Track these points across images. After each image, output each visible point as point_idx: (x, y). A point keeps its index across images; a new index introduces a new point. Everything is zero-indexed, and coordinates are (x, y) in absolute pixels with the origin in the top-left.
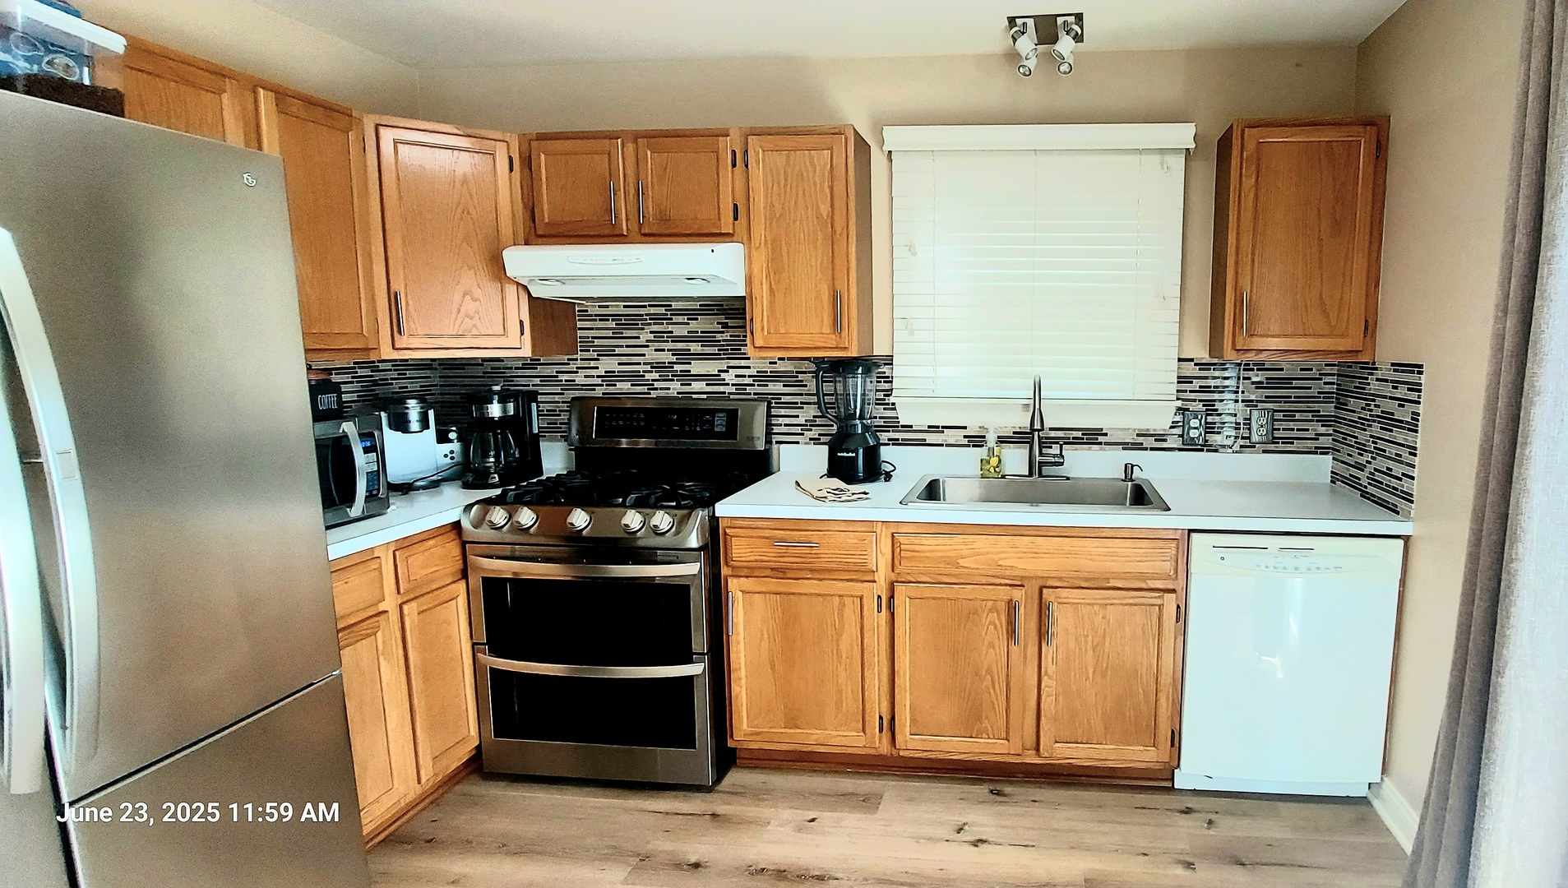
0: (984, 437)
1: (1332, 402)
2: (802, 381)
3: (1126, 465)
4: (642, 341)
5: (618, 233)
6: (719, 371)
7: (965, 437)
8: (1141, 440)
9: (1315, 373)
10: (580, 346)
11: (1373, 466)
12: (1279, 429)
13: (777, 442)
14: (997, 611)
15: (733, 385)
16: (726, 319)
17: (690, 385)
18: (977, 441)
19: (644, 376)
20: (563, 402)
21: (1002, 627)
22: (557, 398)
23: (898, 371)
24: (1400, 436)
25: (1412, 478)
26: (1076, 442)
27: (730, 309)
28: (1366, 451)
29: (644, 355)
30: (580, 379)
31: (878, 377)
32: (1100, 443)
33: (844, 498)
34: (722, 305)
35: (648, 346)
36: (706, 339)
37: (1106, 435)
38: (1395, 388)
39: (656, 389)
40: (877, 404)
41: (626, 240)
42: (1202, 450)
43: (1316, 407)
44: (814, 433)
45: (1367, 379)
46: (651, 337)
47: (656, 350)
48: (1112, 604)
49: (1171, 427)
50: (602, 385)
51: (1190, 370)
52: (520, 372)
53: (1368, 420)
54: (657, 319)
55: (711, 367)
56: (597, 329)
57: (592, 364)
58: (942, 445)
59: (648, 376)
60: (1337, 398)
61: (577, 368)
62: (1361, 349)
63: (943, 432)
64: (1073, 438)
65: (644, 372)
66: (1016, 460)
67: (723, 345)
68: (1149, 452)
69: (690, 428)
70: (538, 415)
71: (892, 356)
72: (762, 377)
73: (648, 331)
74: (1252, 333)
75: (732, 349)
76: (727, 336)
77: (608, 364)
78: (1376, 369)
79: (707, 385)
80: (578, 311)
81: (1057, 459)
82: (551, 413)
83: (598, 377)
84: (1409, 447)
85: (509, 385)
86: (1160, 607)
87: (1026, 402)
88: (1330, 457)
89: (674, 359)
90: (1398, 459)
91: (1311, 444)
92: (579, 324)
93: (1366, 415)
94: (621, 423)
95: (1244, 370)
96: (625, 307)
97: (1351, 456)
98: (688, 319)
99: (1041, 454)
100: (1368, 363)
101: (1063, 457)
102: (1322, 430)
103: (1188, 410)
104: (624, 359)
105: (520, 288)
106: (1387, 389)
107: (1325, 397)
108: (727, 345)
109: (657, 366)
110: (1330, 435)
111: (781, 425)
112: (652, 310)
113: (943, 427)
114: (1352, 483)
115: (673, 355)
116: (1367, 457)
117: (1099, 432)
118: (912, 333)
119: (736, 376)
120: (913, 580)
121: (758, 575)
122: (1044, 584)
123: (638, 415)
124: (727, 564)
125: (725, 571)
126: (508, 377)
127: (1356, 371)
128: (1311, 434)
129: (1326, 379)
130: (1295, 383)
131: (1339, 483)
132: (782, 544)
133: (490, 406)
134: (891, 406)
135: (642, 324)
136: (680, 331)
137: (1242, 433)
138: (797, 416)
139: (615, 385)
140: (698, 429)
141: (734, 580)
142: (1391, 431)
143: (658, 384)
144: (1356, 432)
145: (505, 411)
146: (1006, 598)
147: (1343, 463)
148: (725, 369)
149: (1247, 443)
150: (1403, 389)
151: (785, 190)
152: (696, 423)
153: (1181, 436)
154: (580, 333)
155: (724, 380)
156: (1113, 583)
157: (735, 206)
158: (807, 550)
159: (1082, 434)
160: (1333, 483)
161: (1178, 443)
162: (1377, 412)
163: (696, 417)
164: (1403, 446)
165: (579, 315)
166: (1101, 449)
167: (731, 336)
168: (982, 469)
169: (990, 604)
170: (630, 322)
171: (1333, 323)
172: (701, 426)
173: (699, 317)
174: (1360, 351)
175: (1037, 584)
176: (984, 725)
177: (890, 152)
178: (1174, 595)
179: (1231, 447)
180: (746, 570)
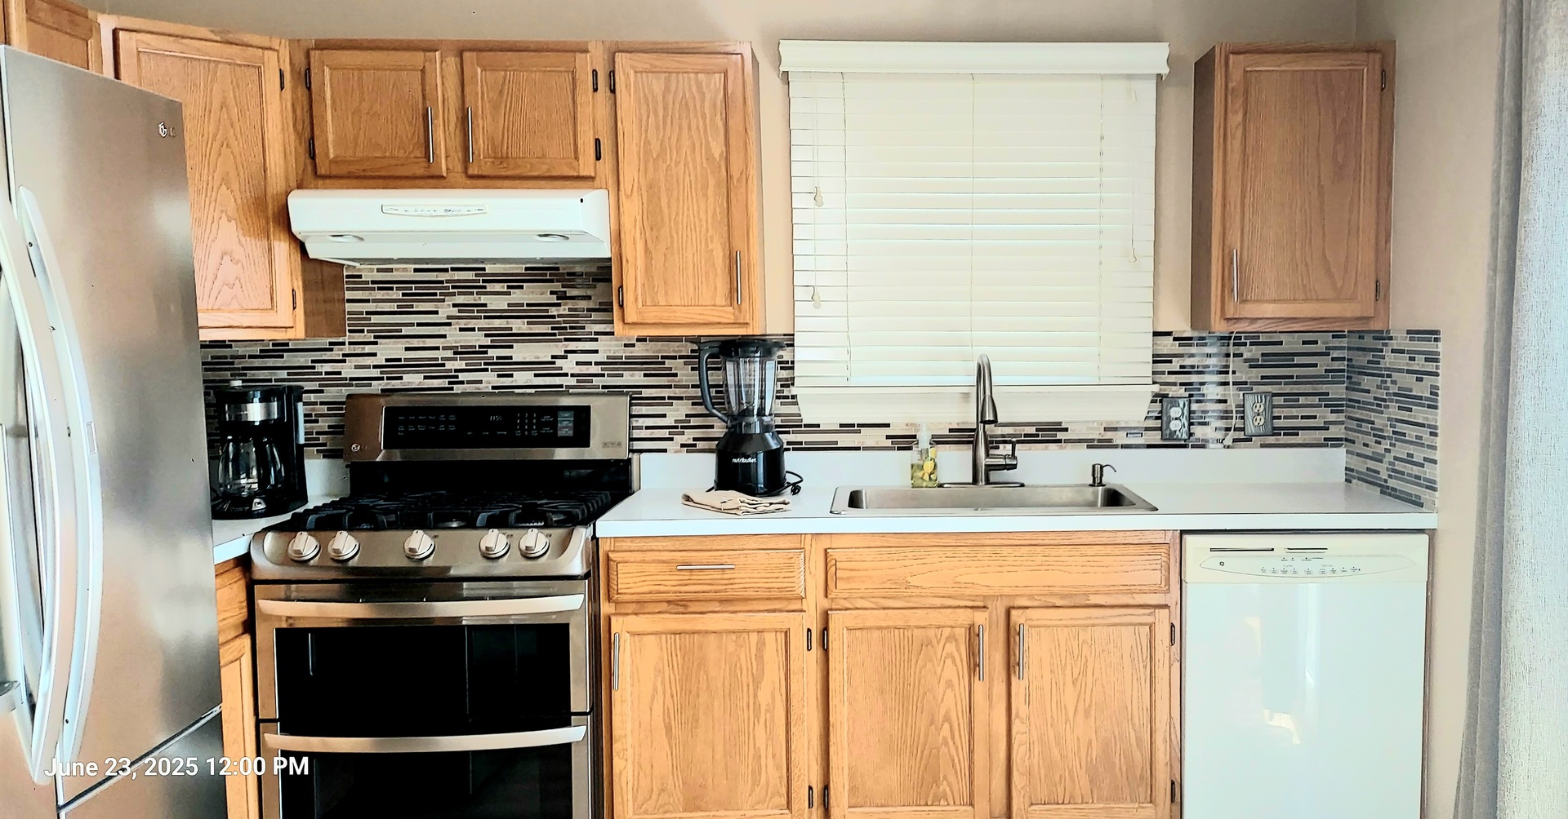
0: (914, 437)
1: (1343, 383)
2: (671, 369)
3: (1094, 466)
4: (441, 317)
5: (433, 173)
6: (553, 357)
7: (888, 437)
8: (1109, 435)
9: (1320, 347)
10: (349, 325)
11: (1392, 454)
12: (1279, 418)
13: (641, 451)
14: (956, 640)
15: (572, 375)
17: (511, 376)
18: (904, 442)
19: (443, 365)
20: (322, 403)
21: (962, 661)
23: (800, 354)
24: (1420, 414)
25: (1435, 462)
26: (1030, 439)
28: (1384, 437)
29: (444, 336)
30: (348, 370)
31: (778, 362)
32: (1059, 441)
34: (558, 269)
35: (449, 324)
36: (534, 312)
37: (1066, 430)
38: (1412, 359)
39: (462, 383)
41: (445, 183)
42: (1186, 446)
43: (1323, 388)
44: (688, 436)
45: (1381, 350)
46: (455, 311)
47: (461, 330)
48: (1093, 626)
49: (1146, 418)
50: (382, 379)
51: (1168, 346)
52: (257, 363)
53: (1384, 400)
54: (463, 287)
55: (542, 352)
56: (375, 301)
57: (368, 349)
58: (858, 449)
59: (449, 365)
60: (1349, 377)
61: (344, 355)
62: (1372, 315)
63: (859, 431)
64: (1026, 435)
65: (443, 359)
66: (955, 464)
67: (558, 322)
68: (1119, 450)
69: (523, 433)
71: (793, 335)
72: (614, 364)
73: (451, 303)
74: (1245, 297)
75: (571, 327)
76: (563, 310)
77: (392, 349)
78: (1391, 338)
79: (536, 375)
80: (348, 277)
81: (1008, 461)
83: (375, 367)
84: (1429, 426)
86: (1151, 626)
87: (965, 390)
88: (1343, 450)
89: (488, 341)
90: (1418, 442)
91: (1320, 436)
92: (348, 295)
93: (1382, 394)
94: (421, 428)
95: (1235, 344)
96: (416, 270)
97: (1366, 445)
98: (509, 287)
99: (988, 455)
100: (1381, 332)
101: (1015, 458)
102: (1333, 417)
103: (1166, 396)
104: (416, 343)
105: (295, 246)
106: (1402, 361)
107: (1334, 376)
108: (565, 322)
109: (463, 351)
110: (1342, 423)
111: (647, 427)
112: (457, 275)
113: (859, 425)
114: (1370, 478)
115: (486, 335)
116: (1386, 444)
117: (1057, 427)
118: (817, 307)
119: (578, 363)
120: (851, 606)
121: (650, 611)
122: (1012, 604)
123: (447, 417)
124: (609, 599)
125: (606, 608)
126: (238, 369)
127: (1368, 341)
128: (1319, 422)
129: (1335, 354)
130: (1297, 360)
131: (1354, 481)
132: (687, 567)
133: (249, 406)
134: (790, 400)
135: (441, 294)
136: (497, 303)
137: (1234, 423)
138: (664, 416)
139: (401, 378)
140: (534, 433)
141: (621, 619)
142: (1410, 410)
143: (462, 377)
144: (1373, 416)
145: (268, 412)
146: (967, 623)
147: (1358, 455)
148: (563, 354)
149: (1241, 435)
150: (1420, 358)
151: (665, 123)
152: (530, 425)
153: (1160, 429)
154: (349, 307)
155: (561, 369)
156: (1094, 600)
157: (597, 142)
158: (717, 575)
159: (1037, 430)
160: (1348, 481)
161: (1155, 437)
162: (1394, 389)
163: (531, 418)
164: (1423, 425)
165: (347, 283)
166: (1061, 448)
167: (570, 310)
168: (913, 477)
169: (947, 631)
170: (423, 291)
171: (1339, 285)
172: (538, 429)
173: (523, 284)
174: (1372, 318)
175: (1003, 605)
176: (942, 788)
177: (786, 72)
178: (1166, 611)
179: (1221, 440)
180: (634, 605)
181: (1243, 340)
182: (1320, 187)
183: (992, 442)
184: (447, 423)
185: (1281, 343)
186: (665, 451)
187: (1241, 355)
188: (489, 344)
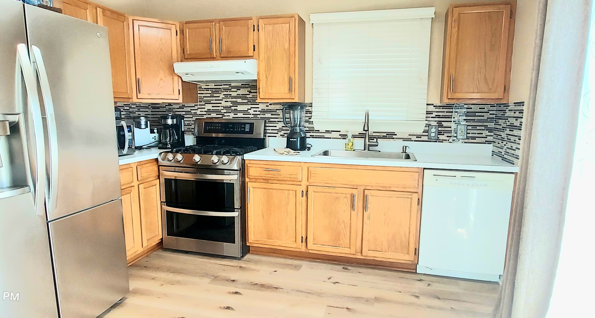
0: (347, 135)
1: (493, 122)
2: (277, 113)
3: (403, 147)
4: (220, 98)
5: (212, 57)
6: (248, 109)
7: (340, 135)
8: (410, 137)
9: (486, 110)
10: (199, 100)
11: (506, 146)
12: (470, 133)
13: (268, 136)
14: (347, 198)
15: (253, 114)
16: (251, 89)
17: (237, 114)
18: (344, 137)
19: (221, 111)
20: (193, 121)
21: (348, 204)
22: (190, 119)
23: (314, 109)
24: (515, 132)
25: (519, 149)
26: (384, 137)
27: (252, 86)
28: (504, 141)
29: (221, 103)
30: (198, 112)
31: (306, 111)
32: (394, 138)
33: (291, 153)
34: (249, 84)
35: (222, 100)
36: (243, 97)
37: (396, 135)
38: (515, 113)
39: (225, 116)
40: (305, 122)
41: (215, 59)
42: (436, 142)
43: (486, 124)
44: (282, 133)
45: (506, 110)
46: (224, 96)
47: (225, 101)
48: (391, 197)
49: (423, 132)
50: (206, 115)
51: (431, 108)
52: (178, 110)
53: (505, 128)
54: (226, 90)
55: (245, 108)
56: (205, 94)
57: (203, 107)
58: (331, 138)
59: (222, 111)
60: (495, 120)
61: (198, 108)
63: (331, 133)
64: (383, 136)
65: (221, 109)
66: (359, 143)
67: (249, 99)
68: (414, 142)
69: (237, 130)
70: (184, 126)
71: (312, 103)
72: (263, 111)
73: (223, 94)
74: (455, 92)
75: (252, 101)
76: (250, 96)
77: (209, 107)
78: (509, 106)
79: (243, 114)
80: (199, 87)
81: (375, 144)
82: (189, 125)
83: (205, 111)
84: (518, 137)
86: (411, 199)
87: (362, 121)
88: (492, 145)
89: (231, 105)
90: (514, 142)
91: (483, 140)
92: (199, 92)
93: (505, 125)
94: (212, 128)
96: (215, 85)
97: (499, 143)
98: (237, 90)
99: (369, 141)
100: (506, 104)
101: (378, 143)
102: (489, 134)
103: (430, 125)
104: (214, 105)
105: (179, 78)
106: (512, 114)
107: (490, 120)
108: (251, 99)
109: (226, 107)
110: (492, 136)
111: (270, 130)
112: (225, 86)
113: (331, 131)
114: (499, 155)
115: (231, 103)
116: (505, 143)
117: (393, 134)
118: (320, 94)
119: (254, 111)
120: (315, 185)
121: (258, 181)
122: (365, 188)
123: (218, 125)
124: (247, 177)
125: (247, 180)
126: (174, 111)
127: (502, 108)
128: (484, 135)
129: (491, 112)
130: (477, 114)
131: (494, 155)
132: (267, 170)
134: (311, 123)
135: (221, 92)
136: (234, 94)
137: (452, 135)
138: (276, 126)
139: (211, 115)
140: (239, 130)
141: (250, 183)
142: (513, 131)
143: (225, 114)
145: (173, 122)
146: (351, 193)
147: (496, 147)
148: (250, 108)
149: (455, 139)
150: (517, 113)
151: (272, 39)
152: (239, 128)
153: (428, 136)
154: (199, 95)
155: (249, 112)
156: (392, 189)
157: (254, 46)
158: (276, 172)
159: (387, 134)
160: (493, 155)
161: (426, 138)
162: (508, 123)
163: (239, 126)
164: (516, 136)
165: (199, 89)
166: (394, 140)
167: (252, 96)
168: (345, 148)
169: (344, 195)
170: (216, 91)
171: (490, 87)
172: (241, 129)
173: (241, 89)
174: (502, 99)
175: (362, 188)
176: (341, 242)
177: (313, 24)
178: (417, 194)
179: (448, 140)
180: (254, 180)
182: (485, 53)
183: (370, 138)
184: (218, 126)
185: (471, 108)
186: (276, 137)
187: (457, 112)
188: (232, 105)
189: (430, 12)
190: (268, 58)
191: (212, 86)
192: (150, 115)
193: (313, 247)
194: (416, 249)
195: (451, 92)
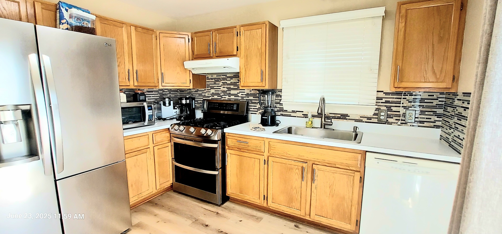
0: (307, 115)
1: (442, 109)
3: (354, 127)
5: (210, 56)
6: (237, 93)
7: (303, 115)
8: (361, 119)
9: (435, 97)
10: (207, 86)
11: (454, 134)
12: (418, 118)
13: (251, 113)
14: (298, 170)
15: (241, 97)
17: (230, 97)
18: (306, 116)
19: (220, 94)
23: (283, 94)
24: (463, 122)
28: (452, 128)
29: (220, 89)
30: (207, 95)
31: (276, 96)
32: (347, 119)
33: (257, 130)
35: (221, 86)
36: (234, 84)
37: (349, 116)
38: (463, 103)
39: (223, 98)
40: (275, 103)
41: (212, 58)
42: (386, 124)
43: (435, 110)
45: (454, 99)
46: (222, 84)
47: (223, 87)
49: (373, 115)
50: (211, 96)
51: (381, 95)
52: (195, 93)
53: (453, 116)
56: (210, 82)
57: (209, 91)
58: (296, 117)
59: (221, 94)
60: (444, 107)
61: (206, 92)
63: (296, 113)
64: (338, 117)
66: (317, 122)
68: (364, 123)
70: (195, 103)
71: (282, 89)
72: (248, 95)
73: (222, 82)
74: (402, 81)
77: (213, 91)
78: (458, 95)
79: (235, 97)
81: (330, 123)
83: (210, 94)
85: (192, 96)
86: (354, 177)
88: (440, 130)
90: (461, 132)
91: (432, 124)
92: (207, 81)
93: (453, 113)
94: (213, 106)
95: (404, 95)
96: (217, 76)
97: (446, 129)
98: (231, 79)
99: (325, 121)
100: (455, 93)
101: (332, 123)
102: (437, 119)
103: (380, 109)
104: (216, 90)
105: (190, 71)
106: (460, 103)
107: (439, 106)
109: (223, 92)
110: (441, 121)
111: (252, 108)
112: (223, 77)
113: (296, 111)
114: (446, 140)
115: (227, 89)
116: (452, 130)
117: (347, 115)
118: (287, 83)
119: (242, 95)
120: (274, 156)
121: (233, 150)
122: (314, 163)
124: (227, 145)
125: (226, 148)
127: (451, 96)
128: (432, 120)
129: (440, 99)
130: (426, 101)
131: (442, 140)
132: (239, 141)
133: (183, 101)
134: (281, 104)
135: (220, 80)
136: (229, 82)
137: (401, 118)
138: (256, 106)
139: (214, 97)
141: (229, 150)
142: (461, 120)
143: (223, 96)
144: (449, 120)
146: (302, 166)
147: (444, 132)
148: (239, 93)
149: (404, 122)
150: (466, 103)
151: (250, 42)
152: (229, 107)
153: (377, 118)
154: (207, 83)
155: (238, 96)
157: (237, 47)
159: (341, 116)
160: (440, 139)
161: (376, 120)
162: (457, 113)
163: (230, 105)
165: (207, 78)
166: (347, 121)
168: (306, 125)
169: (296, 167)
170: (217, 80)
171: (438, 77)
172: (230, 108)
173: (233, 78)
174: (451, 88)
175: (311, 163)
176: (293, 204)
177: (283, 28)
178: (359, 173)
179: (397, 123)
180: (231, 148)
181: (407, 94)
182: (433, 45)
183: (326, 118)
184: (216, 105)
185: (421, 95)
186: (256, 114)
187: (406, 98)
188: (227, 90)
189: (381, 11)
190: (246, 56)
191: (215, 76)
192: (178, 96)
193: (272, 205)
194: (357, 221)
195: (398, 81)
